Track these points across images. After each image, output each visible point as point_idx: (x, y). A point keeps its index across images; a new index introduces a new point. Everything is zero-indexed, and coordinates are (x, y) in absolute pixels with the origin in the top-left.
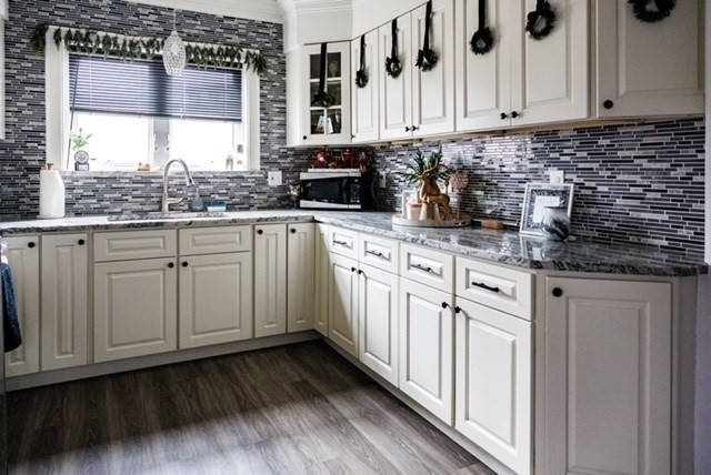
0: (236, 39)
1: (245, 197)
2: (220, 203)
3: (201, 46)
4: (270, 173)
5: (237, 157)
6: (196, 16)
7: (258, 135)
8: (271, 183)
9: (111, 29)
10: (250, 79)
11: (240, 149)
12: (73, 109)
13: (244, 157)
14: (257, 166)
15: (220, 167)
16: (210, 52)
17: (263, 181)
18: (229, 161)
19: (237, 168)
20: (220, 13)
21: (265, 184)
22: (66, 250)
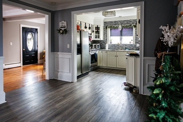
0: (131, 23)
1: (133, 48)
2: (128, 49)
3: (126, 25)
4: (137, 44)
5: (131, 42)
6: (125, 21)
7: (135, 38)
8: (137, 46)
9: (115, 25)
10: (134, 29)
11: (132, 40)
12: (111, 36)
13: (133, 42)
14: (135, 43)
15: (129, 43)
16: (127, 26)
17: (135, 46)
18: (130, 42)
19: (131, 43)
20: (129, 20)
21: (136, 46)
22: (105, 53)
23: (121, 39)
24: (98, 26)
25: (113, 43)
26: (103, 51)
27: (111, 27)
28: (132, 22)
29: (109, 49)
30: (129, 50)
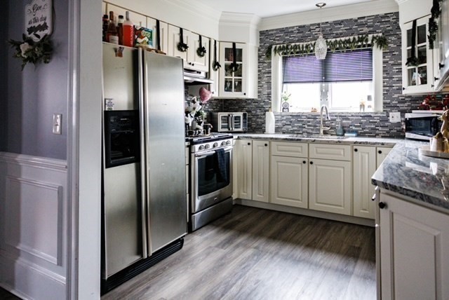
0: (366, 30)
1: (372, 129)
2: (353, 132)
3: (343, 39)
4: (391, 114)
5: (367, 103)
6: (340, 23)
7: (382, 88)
8: (391, 120)
9: (298, 41)
10: (378, 53)
11: (369, 98)
12: (284, 83)
13: (372, 103)
14: (381, 109)
15: (356, 110)
16: (348, 41)
17: (385, 119)
18: (362, 106)
19: (368, 110)
20: (355, 17)
21: (387, 121)
22: (260, 148)
23: (324, 94)
24: (238, 46)
25: (294, 110)
26: (255, 142)
27: (287, 48)
28: (368, 27)
29: (277, 130)
30: (359, 135)
